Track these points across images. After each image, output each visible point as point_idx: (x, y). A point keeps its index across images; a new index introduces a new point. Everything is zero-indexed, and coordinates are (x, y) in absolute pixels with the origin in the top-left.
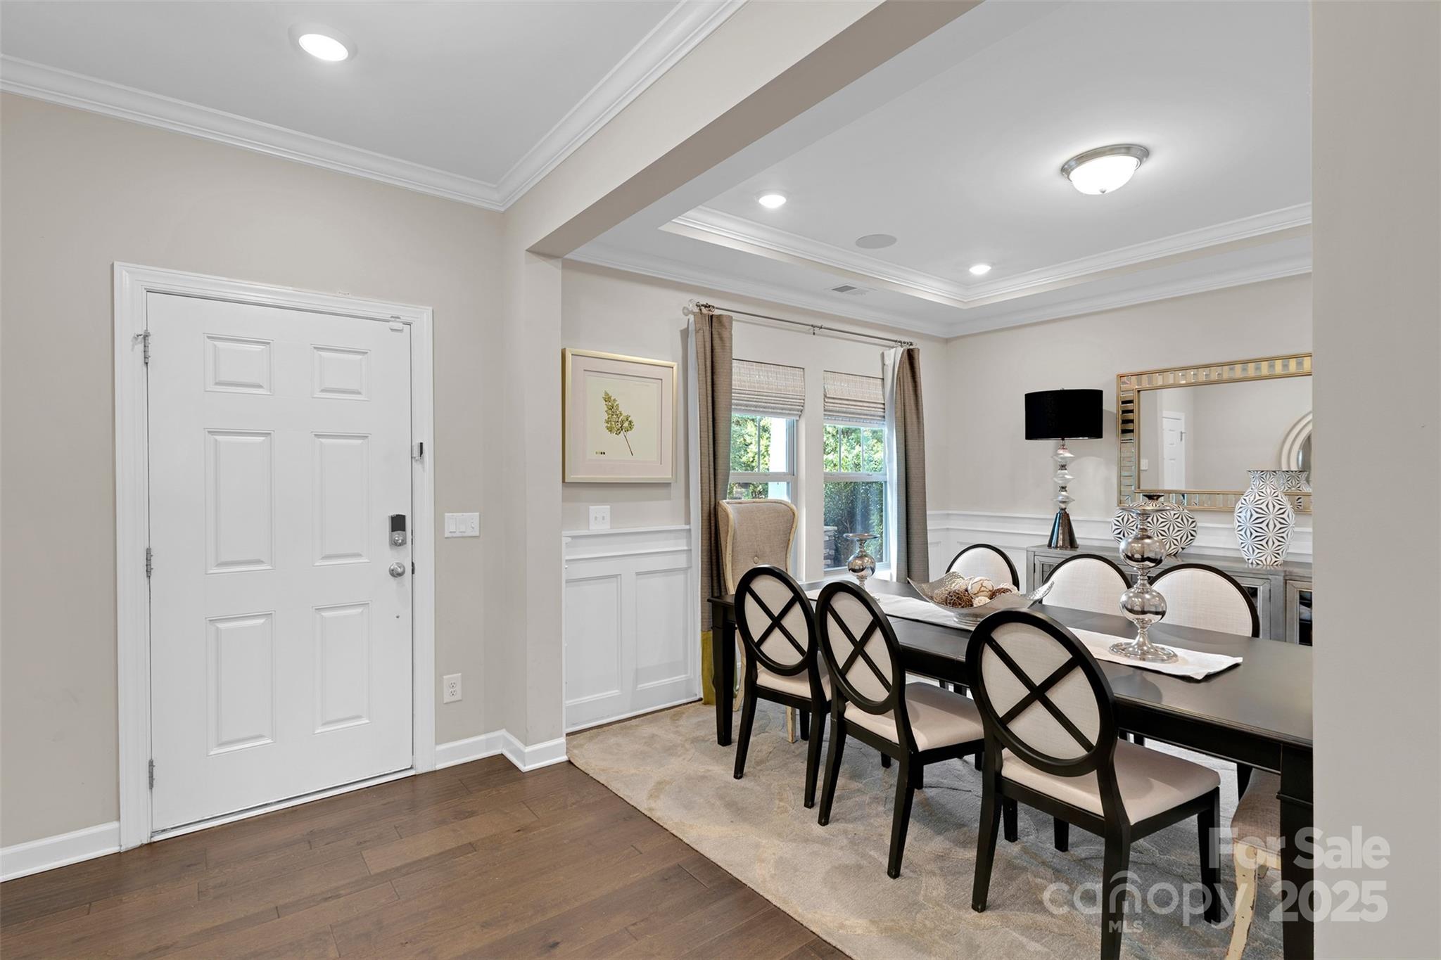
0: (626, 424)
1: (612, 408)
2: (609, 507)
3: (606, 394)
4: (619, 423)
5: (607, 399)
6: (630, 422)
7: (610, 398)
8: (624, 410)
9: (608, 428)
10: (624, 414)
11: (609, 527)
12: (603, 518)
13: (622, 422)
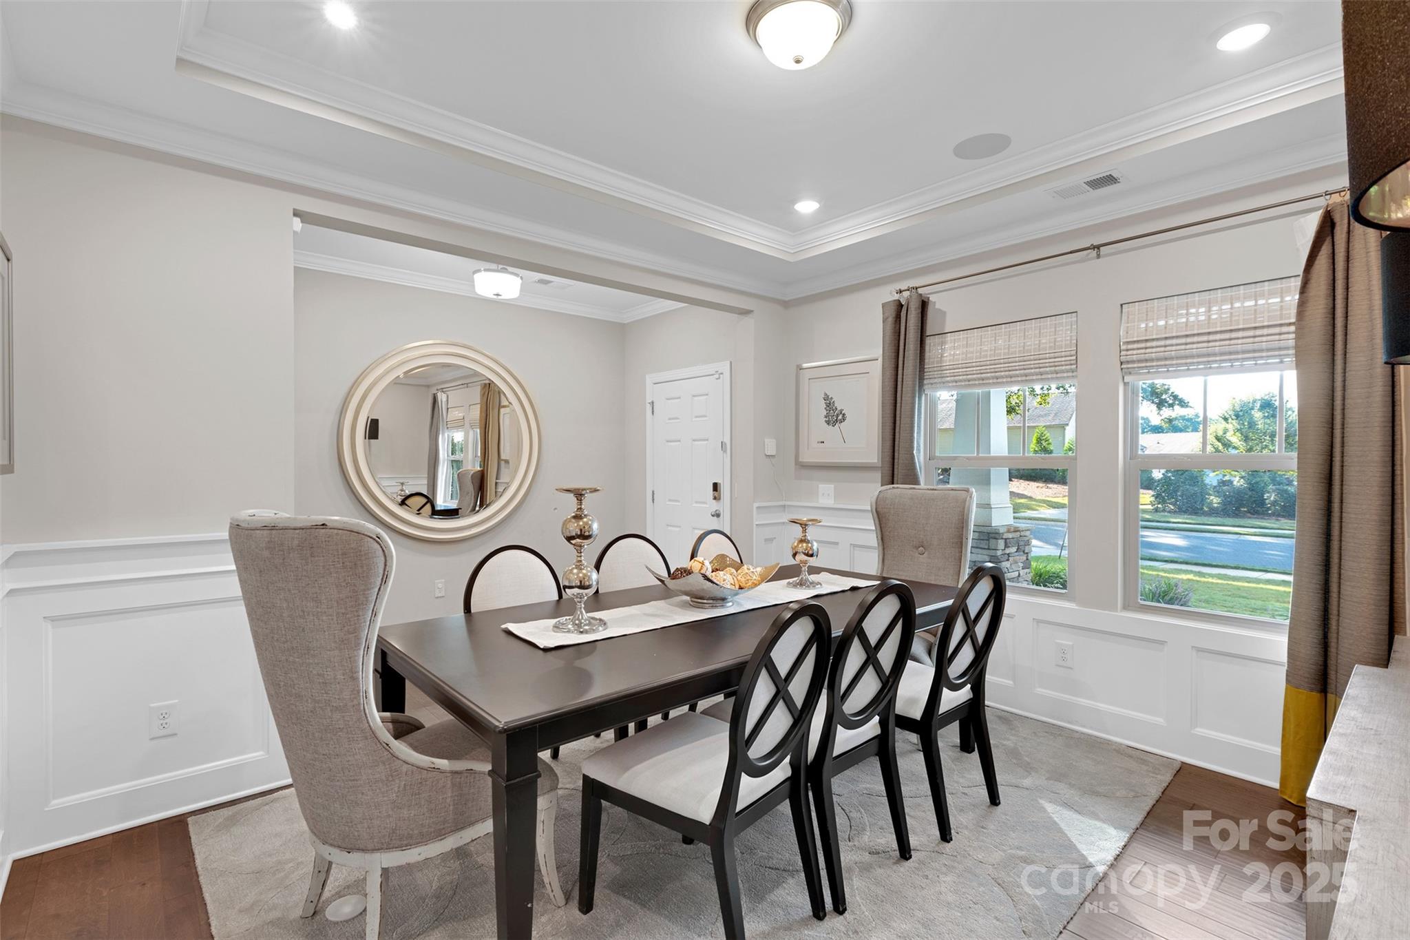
0: (840, 417)
1: (829, 403)
2: (833, 486)
3: (826, 394)
4: (835, 417)
5: (826, 398)
6: (844, 415)
7: (828, 397)
8: (839, 405)
9: (826, 421)
10: (839, 409)
11: (833, 502)
12: (829, 495)
13: (837, 416)
